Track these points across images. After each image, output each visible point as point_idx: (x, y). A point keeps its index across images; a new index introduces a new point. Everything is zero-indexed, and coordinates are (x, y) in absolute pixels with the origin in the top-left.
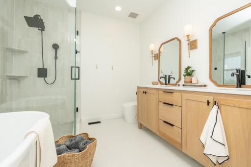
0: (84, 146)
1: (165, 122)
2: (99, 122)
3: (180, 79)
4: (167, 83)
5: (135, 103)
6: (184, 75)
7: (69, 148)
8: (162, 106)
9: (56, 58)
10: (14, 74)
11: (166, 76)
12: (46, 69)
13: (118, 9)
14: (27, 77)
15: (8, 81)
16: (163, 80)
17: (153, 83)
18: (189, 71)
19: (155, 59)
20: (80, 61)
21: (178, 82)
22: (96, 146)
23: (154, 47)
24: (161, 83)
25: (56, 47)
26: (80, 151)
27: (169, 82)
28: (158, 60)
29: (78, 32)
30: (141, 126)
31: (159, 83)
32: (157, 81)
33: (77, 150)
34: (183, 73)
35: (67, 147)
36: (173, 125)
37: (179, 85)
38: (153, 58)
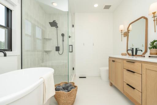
0: (70, 89)
1: (128, 84)
2: (85, 77)
3: (146, 51)
4: (134, 54)
5: (107, 68)
6: (149, 48)
7: (64, 89)
8: (126, 72)
9: (63, 41)
10: (47, 50)
11: (133, 49)
12: (59, 47)
13: (96, 6)
14: (51, 51)
15: (45, 53)
16: (130, 52)
17: (122, 55)
18: (154, 44)
19: (124, 36)
20: (75, 42)
21: (144, 54)
22: (77, 90)
23: (123, 27)
24: (129, 54)
25: (63, 35)
26: (68, 91)
27: (136, 54)
28: (126, 37)
29: (73, 25)
30: (111, 85)
31: (127, 54)
32: (126, 52)
33: (67, 91)
34: (149, 46)
35: (63, 88)
36: (134, 88)
37: (144, 56)
38: (123, 35)
